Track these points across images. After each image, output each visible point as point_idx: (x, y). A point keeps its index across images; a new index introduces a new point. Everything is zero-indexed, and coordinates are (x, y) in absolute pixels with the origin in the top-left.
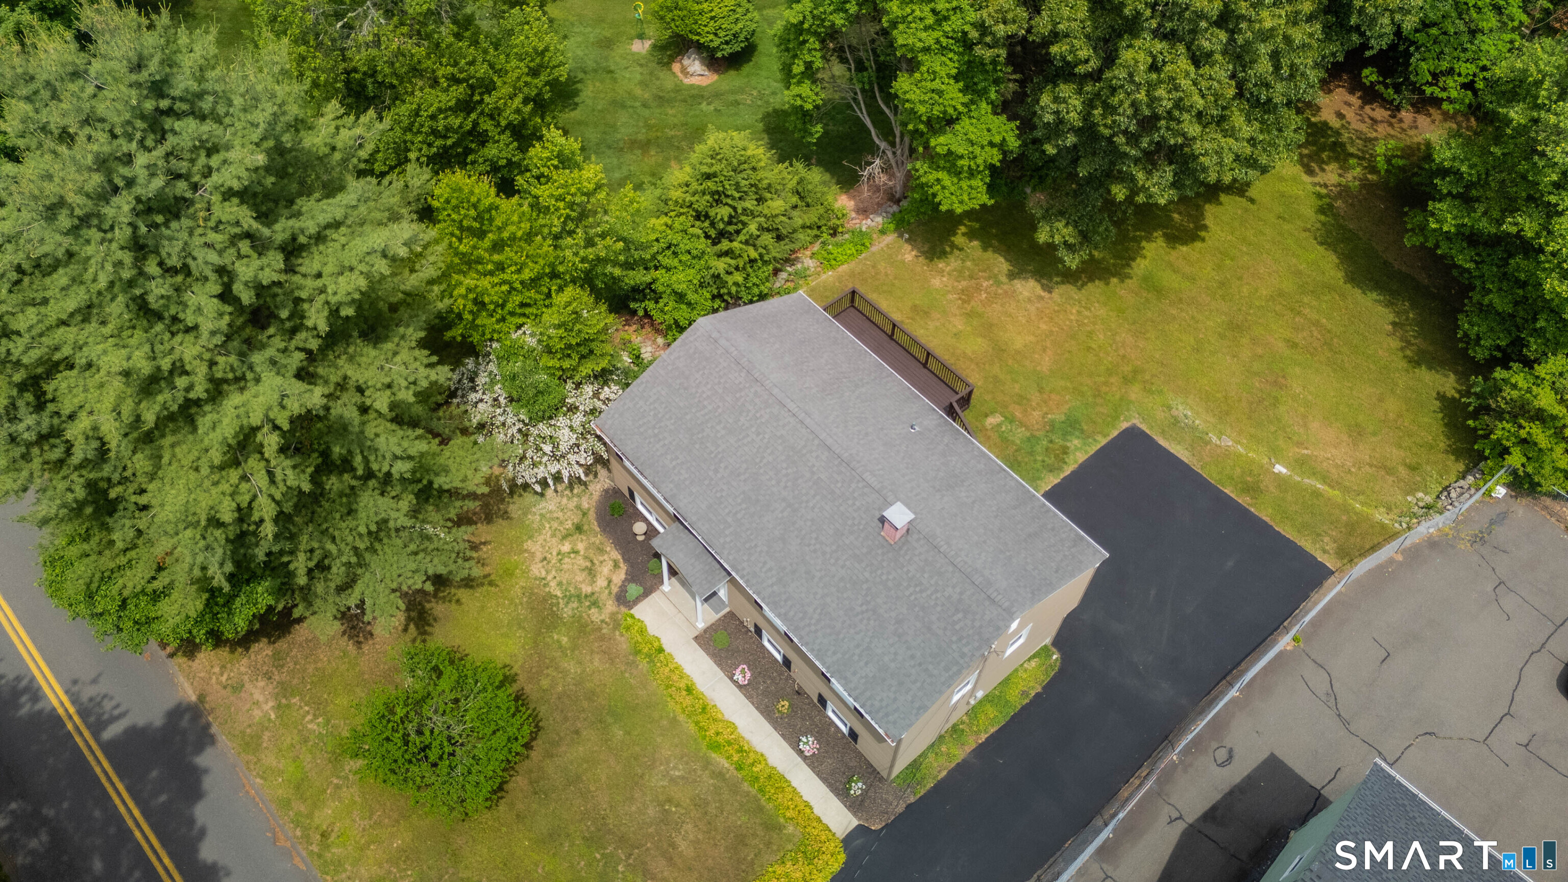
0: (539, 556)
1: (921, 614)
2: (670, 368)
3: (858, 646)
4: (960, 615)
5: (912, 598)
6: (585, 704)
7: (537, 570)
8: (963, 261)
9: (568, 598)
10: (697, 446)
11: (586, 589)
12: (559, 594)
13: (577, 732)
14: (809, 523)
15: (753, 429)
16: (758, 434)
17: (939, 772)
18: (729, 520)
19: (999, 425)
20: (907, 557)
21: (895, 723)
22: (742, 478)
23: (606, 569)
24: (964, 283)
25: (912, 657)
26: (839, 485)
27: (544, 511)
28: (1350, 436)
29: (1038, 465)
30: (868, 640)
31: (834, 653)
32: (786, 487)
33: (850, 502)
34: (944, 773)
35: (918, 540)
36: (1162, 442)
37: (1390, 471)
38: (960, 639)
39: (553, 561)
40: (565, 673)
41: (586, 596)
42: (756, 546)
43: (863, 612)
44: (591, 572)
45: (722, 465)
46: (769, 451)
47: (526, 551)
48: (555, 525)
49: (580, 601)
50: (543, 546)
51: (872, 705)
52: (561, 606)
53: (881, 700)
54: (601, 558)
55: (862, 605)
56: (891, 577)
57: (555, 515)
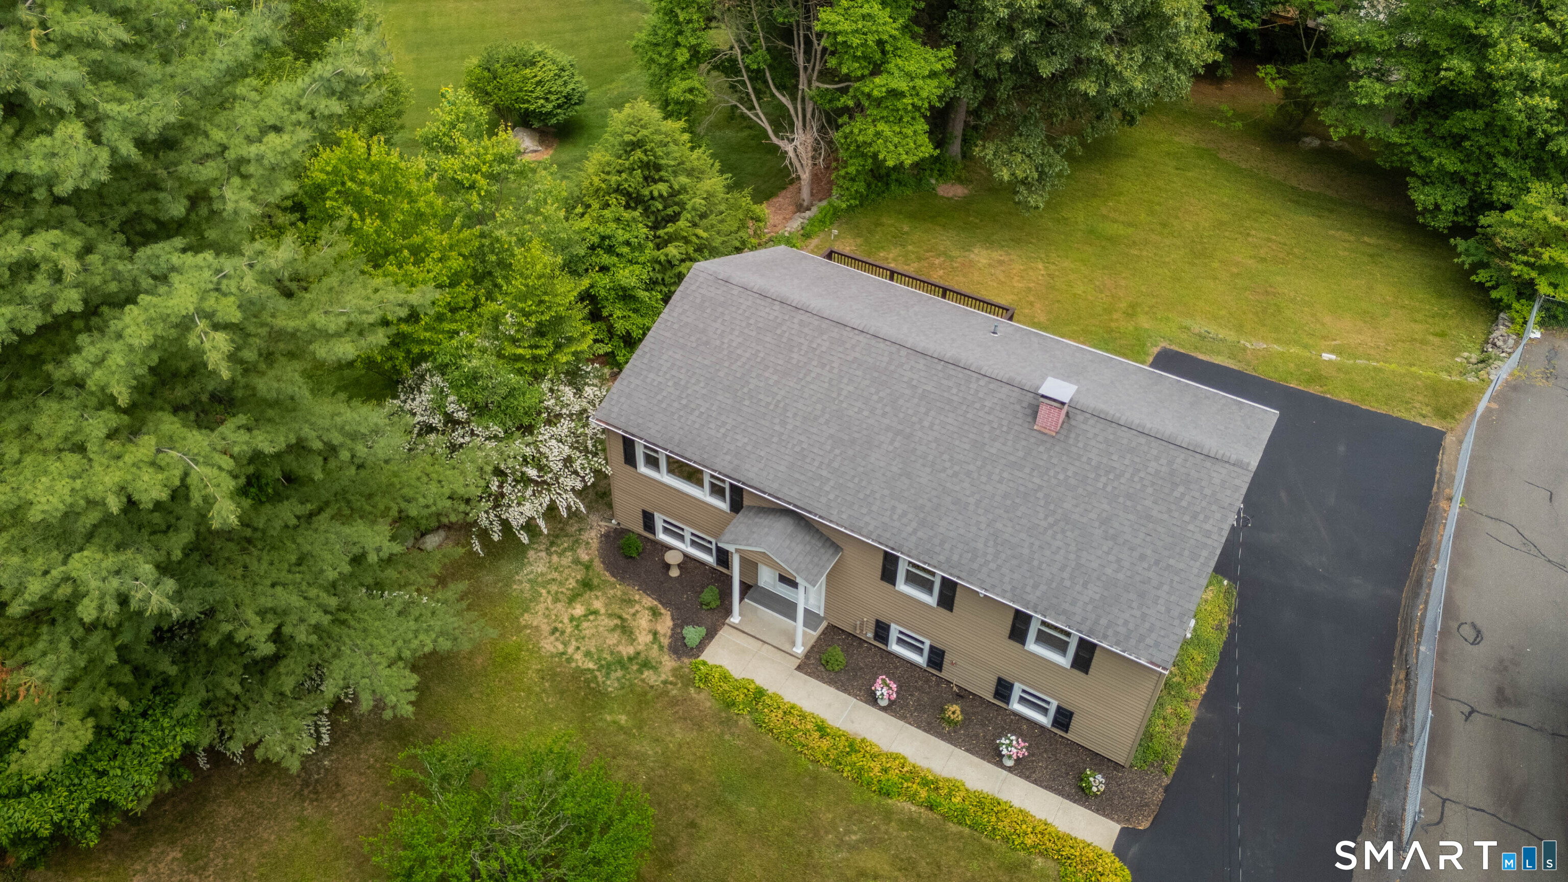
0: (546, 629)
1: (1129, 503)
2: (676, 326)
3: (1063, 569)
4: (1181, 489)
5: (1109, 489)
6: (687, 788)
7: (550, 645)
9: (608, 668)
10: (747, 403)
11: (627, 650)
12: (591, 665)
13: (693, 825)
14: (934, 445)
15: (815, 363)
16: (823, 366)
17: (1178, 739)
18: (824, 473)
20: (1081, 445)
21: (1157, 644)
22: (822, 420)
23: (643, 622)
25: (1143, 557)
26: (954, 391)
27: (532, 576)
28: (1365, 322)
30: (1072, 556)
31: (1036, 586)
32: (884, 414)
33: (977, 405)
34: (1185, 739)
35: (1086, 420)
36: (1201, 357)
37: (1423, 342)
38: (1195, 517)
39: (569, 630)
40: (641, 758)
41: (630, 659)
42: (873, 492)
43: (1051, 526)
44: (625, 630)
45: (789, 414)
46: (845, 381)
47: (526, 627)
48: (554, 588)
49: (623, 666)
50: (547, 616)
51: (1116, 633)
52: (600, 679)
53: (1126, 622)
54: (632, 611)
55: (1046, 518)
56: (1069, 473)
57: (549, 577)
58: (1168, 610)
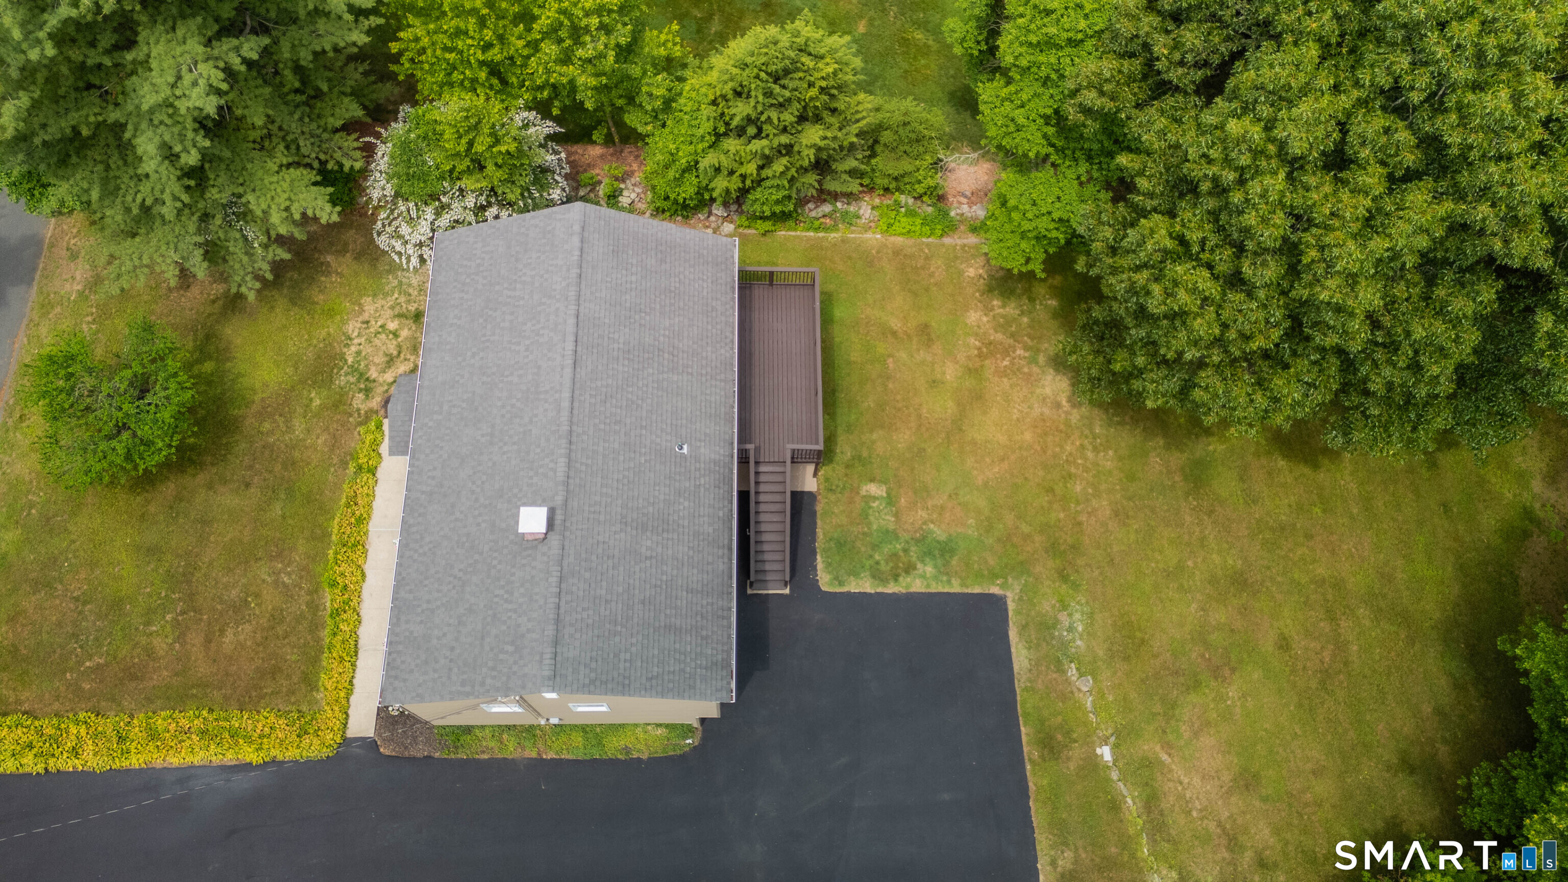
0: (366, 316)
1: (489, 619)
2: (523, 230)
3: (428, 602)
4: (510, 648)
5: (496, 600)
6: (278, 468)
8: (1023, 313)
9: (354, 369)
10: (481, 320)
11: (373, 373)
12: (350, 360)
13: (248, 485)
14: (490, 464)
15: (527, 342)
16: (527, 350)
17: (483, 752)
18: (446, 407)
19: (875, 498)
20: (524, 561)
21: (395, 689)
22: (485, 379)
24: (1000, 336)
25: (452, 649)
26: (538, 450)
27: (404, 280)
28: (1234, 780)
29: (868, 563)
30: (439, 603)
31: (411, 592)
32: (503, 416)
33: (531, 473)
35: (544, 554)
36: (1013, 634)
38: (493, 669)
39: (372, 330)
40: (290, 429)
41: (367, 379)
42: (442, 448)
43: (455, 577)
45: (481, 354)
46: (521, 372)
47: (360, 305)
48: (402, 299)
49: (359, 381)
50: (376, 311)
51: (394, 660)
52: (342, 372)
53: (403, 662)
54: (408, 356)
55: (460, 570)
56: (499, 567)
57: (411, 291)
58: (419, 685)
